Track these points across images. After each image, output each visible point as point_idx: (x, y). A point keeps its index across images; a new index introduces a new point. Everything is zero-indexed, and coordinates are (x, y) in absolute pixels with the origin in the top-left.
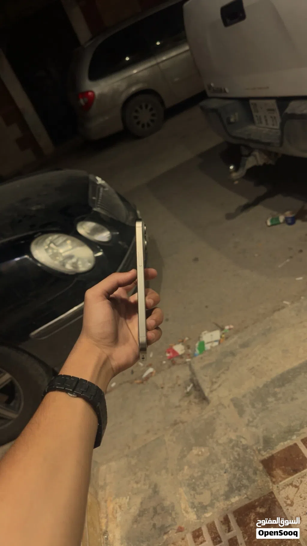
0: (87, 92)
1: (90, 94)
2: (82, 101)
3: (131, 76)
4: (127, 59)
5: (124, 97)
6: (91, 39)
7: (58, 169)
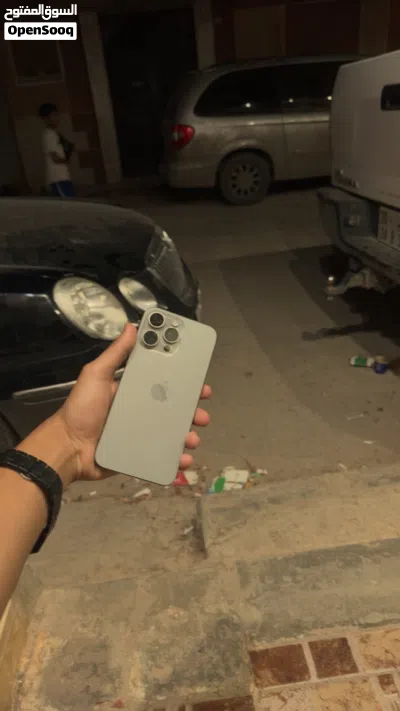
0: (187, 126)
1: (189, 130)
2: (176, 135)
3: (245, 126)
4: (248, 105)
5: (228, 148)
6: (212, 67)
7: (119, 205)
